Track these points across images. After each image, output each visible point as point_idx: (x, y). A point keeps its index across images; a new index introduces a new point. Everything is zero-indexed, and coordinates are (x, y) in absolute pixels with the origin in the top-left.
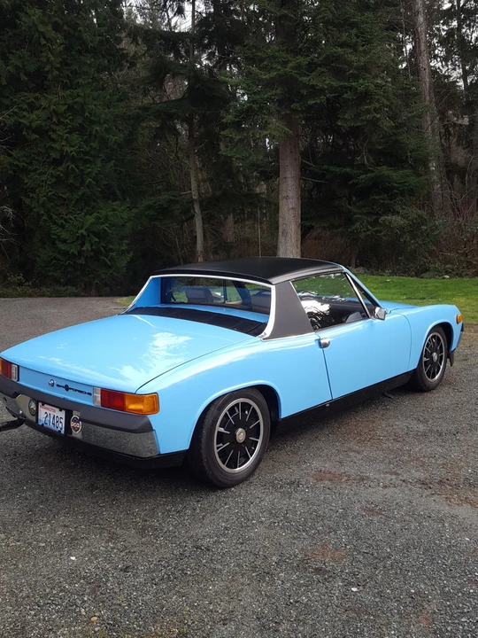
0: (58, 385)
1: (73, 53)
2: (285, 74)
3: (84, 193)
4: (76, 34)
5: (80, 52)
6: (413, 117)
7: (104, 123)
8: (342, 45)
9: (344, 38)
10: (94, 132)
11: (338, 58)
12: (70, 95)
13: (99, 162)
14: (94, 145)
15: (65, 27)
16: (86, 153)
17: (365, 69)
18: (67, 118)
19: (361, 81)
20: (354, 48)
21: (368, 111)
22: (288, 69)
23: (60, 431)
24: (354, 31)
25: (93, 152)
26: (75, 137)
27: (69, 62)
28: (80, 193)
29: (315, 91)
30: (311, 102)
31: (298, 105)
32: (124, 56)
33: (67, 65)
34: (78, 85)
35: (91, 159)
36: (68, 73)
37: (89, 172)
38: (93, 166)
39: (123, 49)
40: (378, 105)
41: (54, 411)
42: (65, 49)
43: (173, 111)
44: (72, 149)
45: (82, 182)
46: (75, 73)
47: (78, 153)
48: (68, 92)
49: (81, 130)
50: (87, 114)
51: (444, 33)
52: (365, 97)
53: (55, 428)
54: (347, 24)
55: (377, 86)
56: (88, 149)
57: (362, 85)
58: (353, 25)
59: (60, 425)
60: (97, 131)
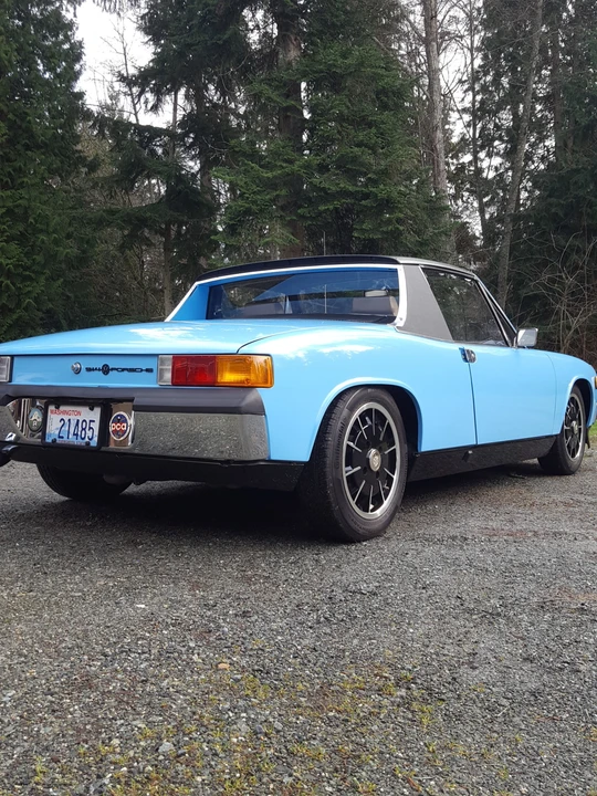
0: (89, 370)
1: (19, 147)
2: (293, 173)
3: (20, 317)
4: (24, 125)
5: (27, 147)
6: (440, 233)
7: (54, 232)
8: (358, 145)
9: (361, 138)
10: (38, 243)
11: (354, 159)
12: (11, 197)
13: (42, 280)
14: (39, 258)
15: (10, 116)
16: (26, 268)
17: (385, 173)
18: (4, 224)
19: (382, 186)
20: (373, 149)
21: (389, 222)
22: (296, 168)
23: (88, 444)
24: (374, 130)
25: (35, 268)
26: (13, 246)
27: (13, 158)
28: (15, 317)
29: (326, 196)
30: (322, 208)
31: (305, 210)
32: (82, 160)
33: (9, 160)
34: (22, 185)
35: (33, 275)
36: (10, 170)
37: (29, 292)
38: (35, 284)
39: (80, 151)
40: (402, 216)
41: (79, 413)
42: (8, 141)
43: (148, 214)
44: (9, 262)
45: (18, 305)
46: (19, 170)
47: (16, 266)
48: (9, 193)
49: (22, 239)
50: (31, 220)
51: (453, 168)
52: (387, 204)
53: (79, 442)
54: (363, 122)
55: (400, 193)
56: (29, 263)
57: (382, 191)
58: (370, 125)
59: (89, 433)
60: (43, 241)
